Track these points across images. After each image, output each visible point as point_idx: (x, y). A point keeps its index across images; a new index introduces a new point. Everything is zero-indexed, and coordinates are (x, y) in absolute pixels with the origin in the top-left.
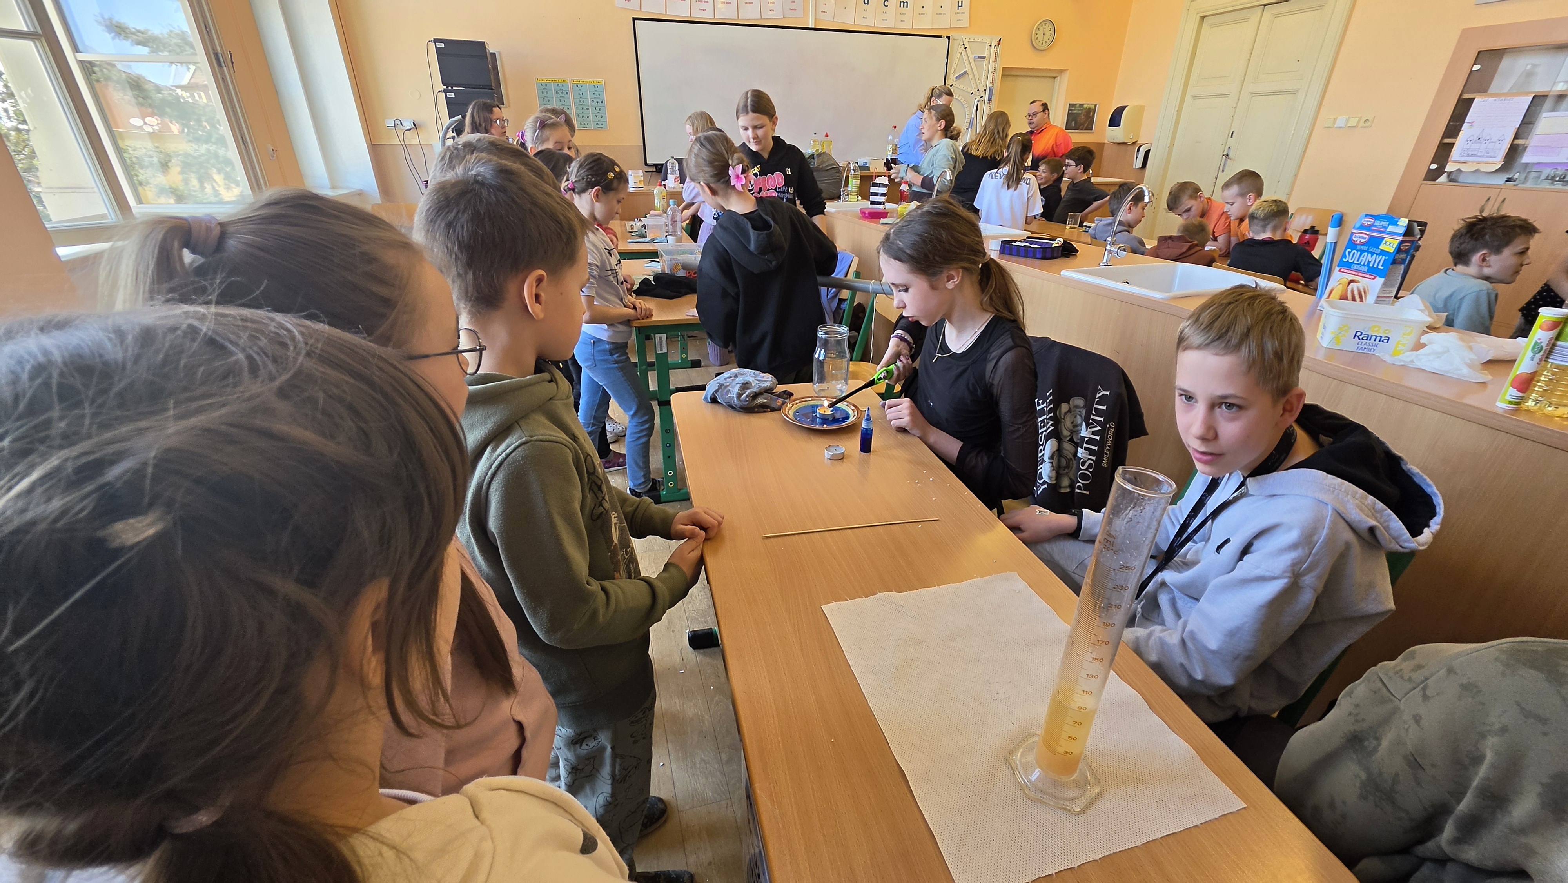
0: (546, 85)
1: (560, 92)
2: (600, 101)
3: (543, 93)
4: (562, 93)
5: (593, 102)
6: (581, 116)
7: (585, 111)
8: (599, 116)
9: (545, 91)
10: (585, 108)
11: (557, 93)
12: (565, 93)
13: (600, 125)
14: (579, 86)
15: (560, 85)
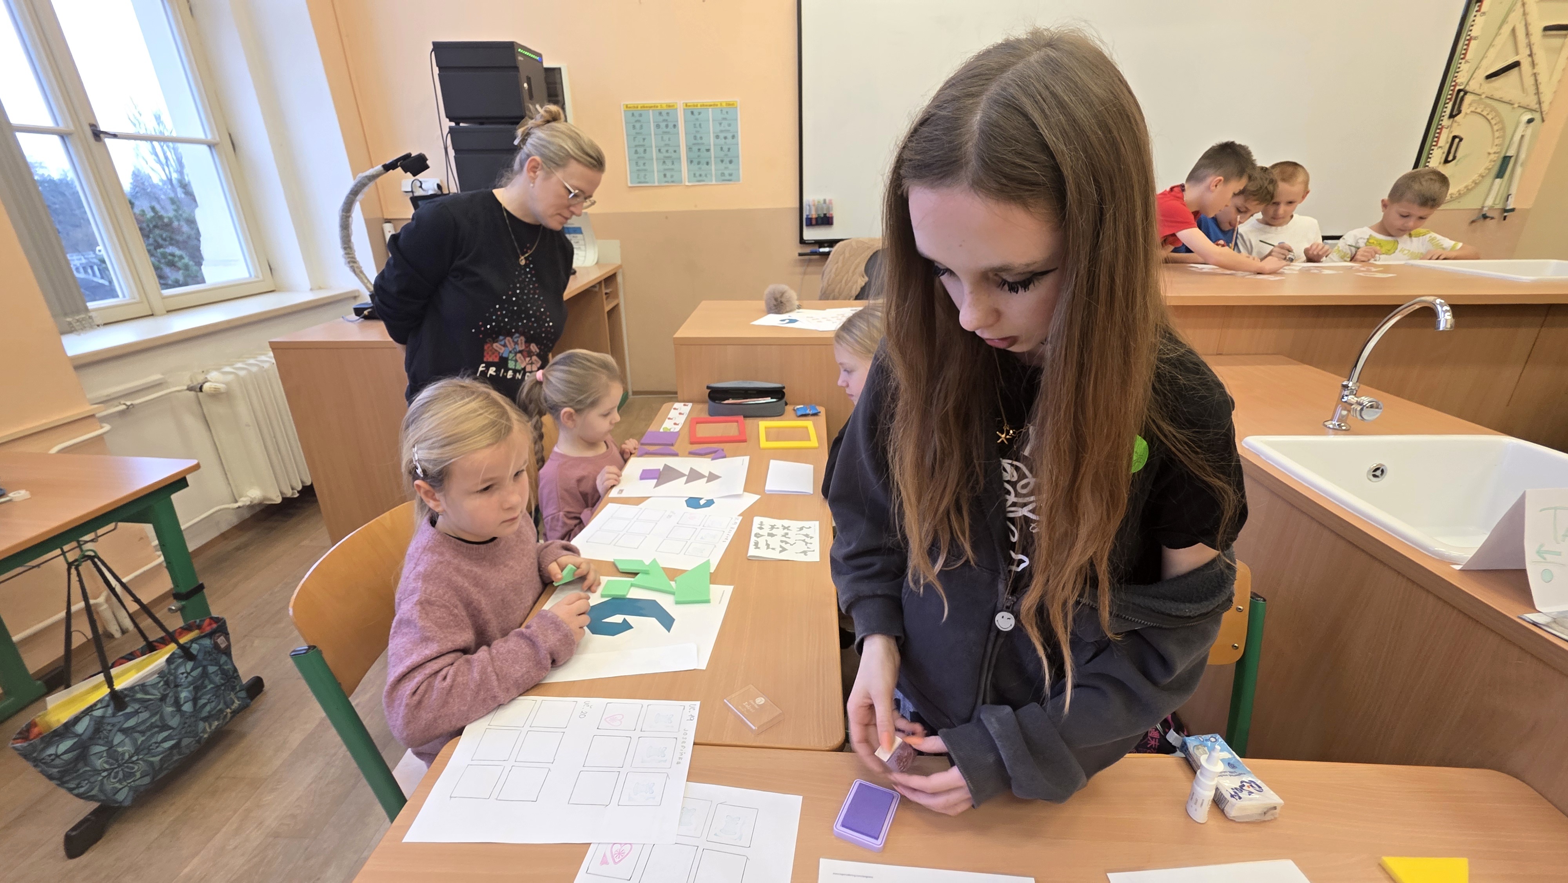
0: (641, 115)
1: (663, 125)
2: (729, 135)
3: (634, 127)
4: (667, 126)
5: (717, 137)
6: (695, 161)
7: (705, 154)
8: (727, 160)
9: (638, 125)
10: (703, 148)
11: (658, 126)
12: (671, 125)
13: (728, 178)
14: (696, 113)
15: (664, 113)
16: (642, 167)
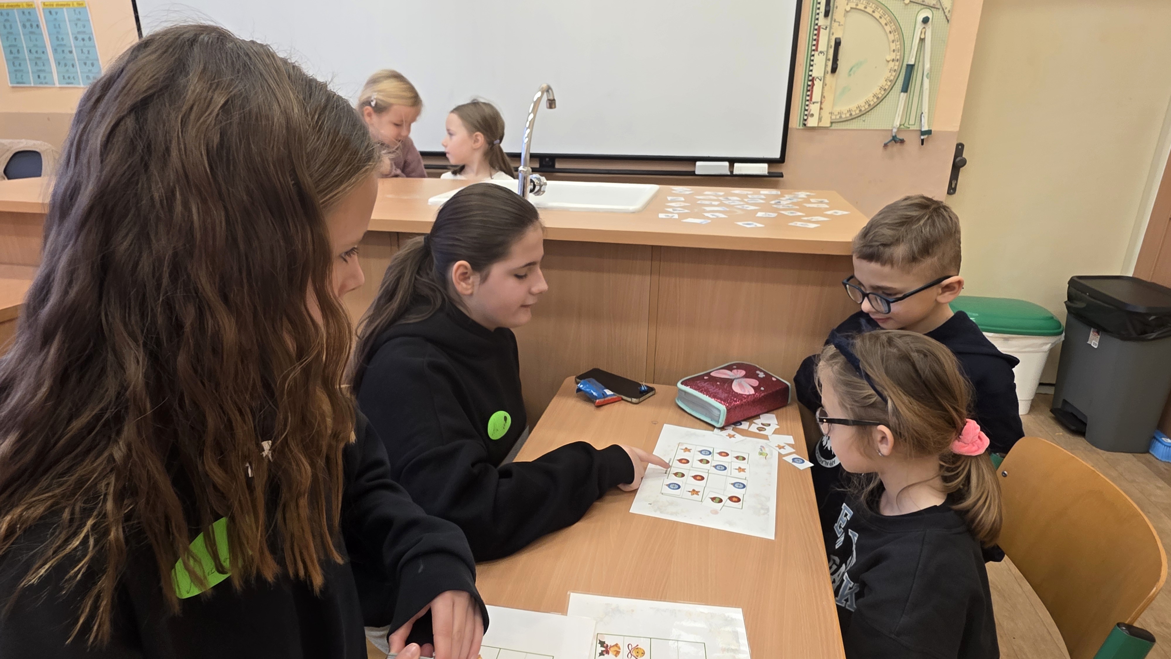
0: (8, 14)
1: (28, 24)
2: (86, 37)
3: (5, 28)
4: (31, 26)
5: (76, 39)
6: (62, 63)
7: (69, 56)
8: (89, 63)
9: (7, 25)
10: (67, 50)
11: (24, 26)
12: (34, 25)
14: (53, 12)
15: (26, 12)
16: (18, 68)
